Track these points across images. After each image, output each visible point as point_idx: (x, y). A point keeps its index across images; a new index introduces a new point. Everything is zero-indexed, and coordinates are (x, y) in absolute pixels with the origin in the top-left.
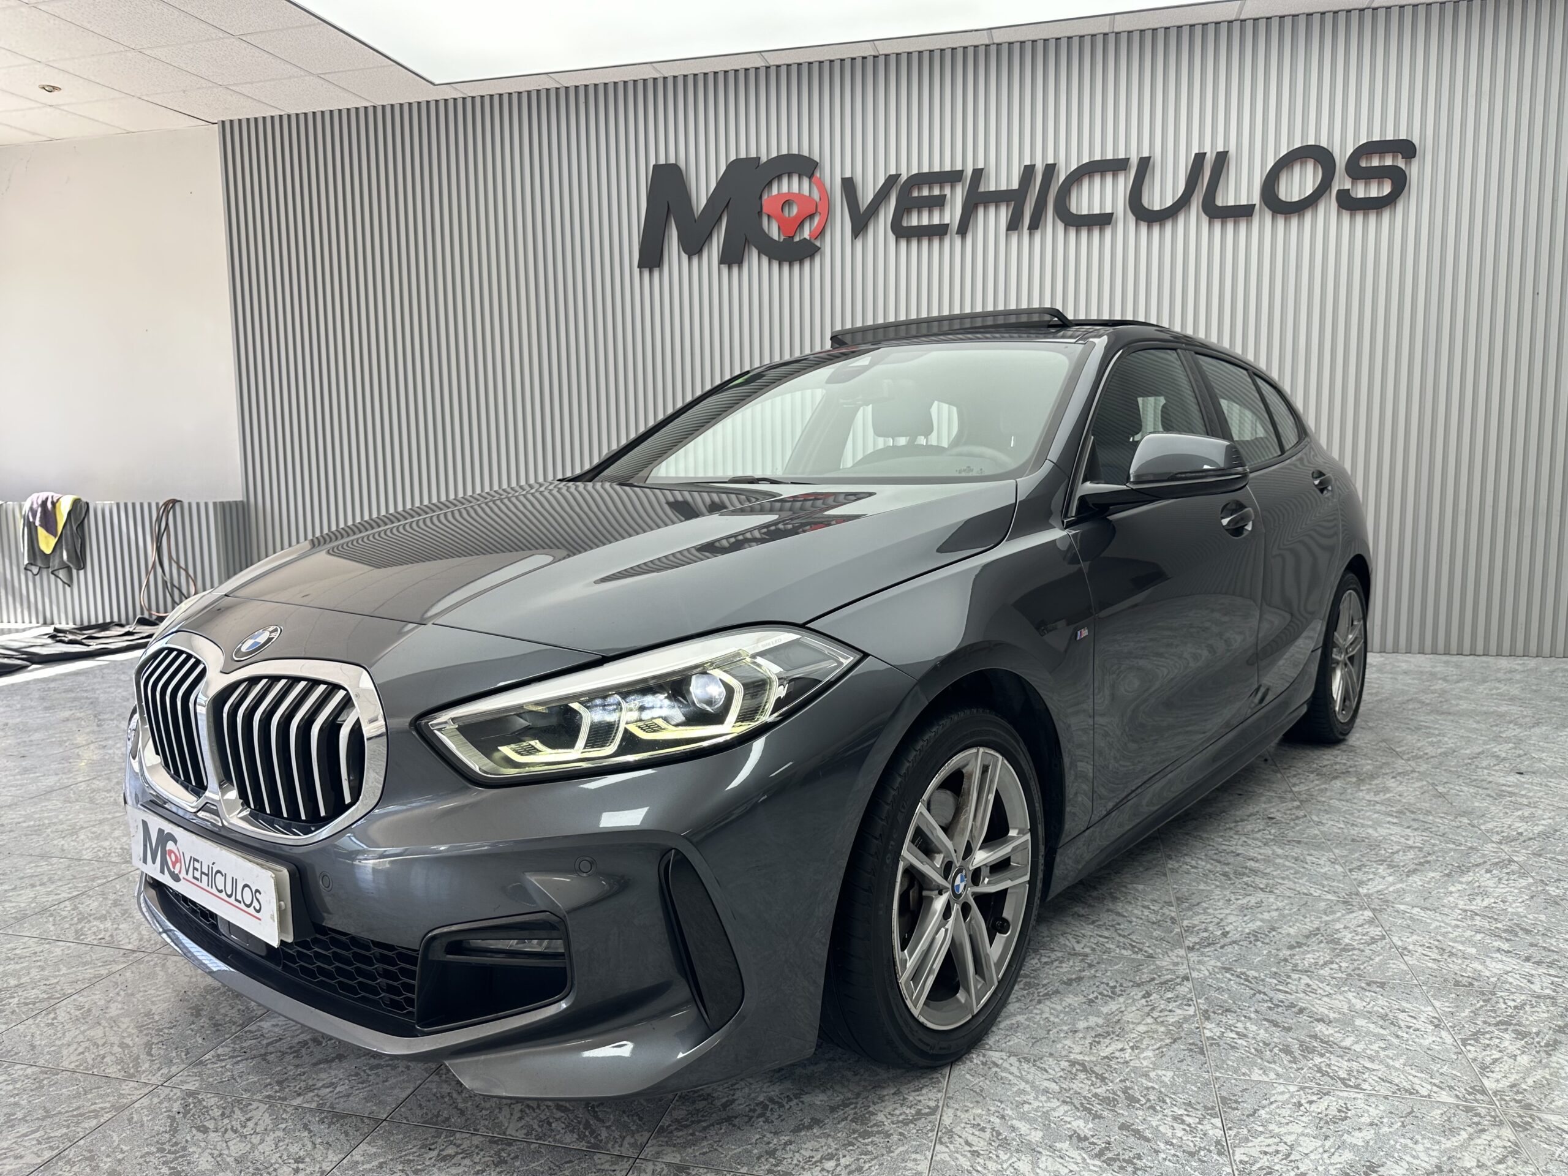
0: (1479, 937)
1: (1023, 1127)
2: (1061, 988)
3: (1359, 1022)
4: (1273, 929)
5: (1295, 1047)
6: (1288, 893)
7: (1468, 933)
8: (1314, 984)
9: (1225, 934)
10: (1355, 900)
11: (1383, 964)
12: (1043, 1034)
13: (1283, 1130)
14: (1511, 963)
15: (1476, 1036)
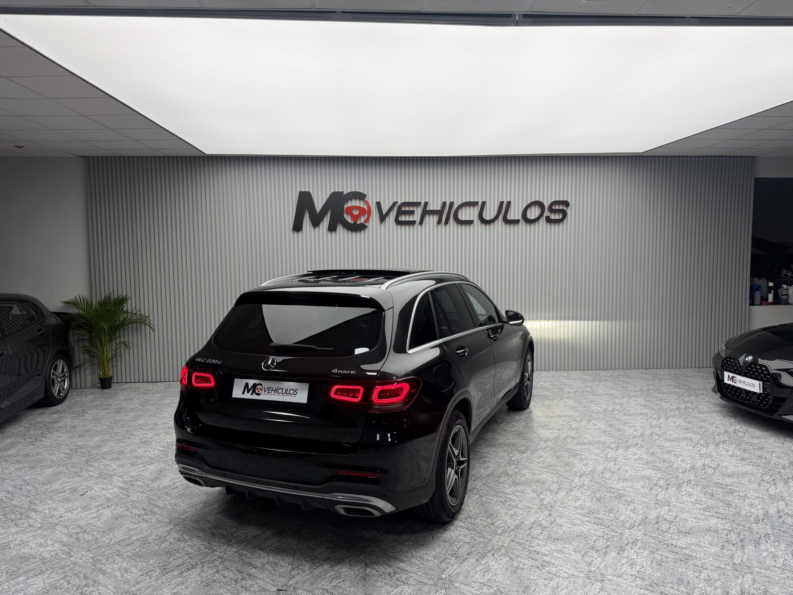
0: (641, 465)
1: (576, 521)
2: (558, 491)
3: (627, 489)
4: (595, 469)
5: (617, 496)
6: (592, 459)
7: (638, 465)
8: (612, 482)
9: (585, 472)
10: (608, 459)
11: (624, 475)
12: (563, 502)
13: (626, 513)
14: (651, 471)
15: (652, 489)
